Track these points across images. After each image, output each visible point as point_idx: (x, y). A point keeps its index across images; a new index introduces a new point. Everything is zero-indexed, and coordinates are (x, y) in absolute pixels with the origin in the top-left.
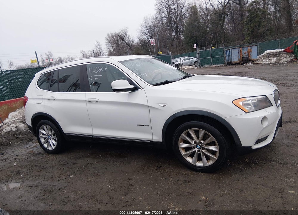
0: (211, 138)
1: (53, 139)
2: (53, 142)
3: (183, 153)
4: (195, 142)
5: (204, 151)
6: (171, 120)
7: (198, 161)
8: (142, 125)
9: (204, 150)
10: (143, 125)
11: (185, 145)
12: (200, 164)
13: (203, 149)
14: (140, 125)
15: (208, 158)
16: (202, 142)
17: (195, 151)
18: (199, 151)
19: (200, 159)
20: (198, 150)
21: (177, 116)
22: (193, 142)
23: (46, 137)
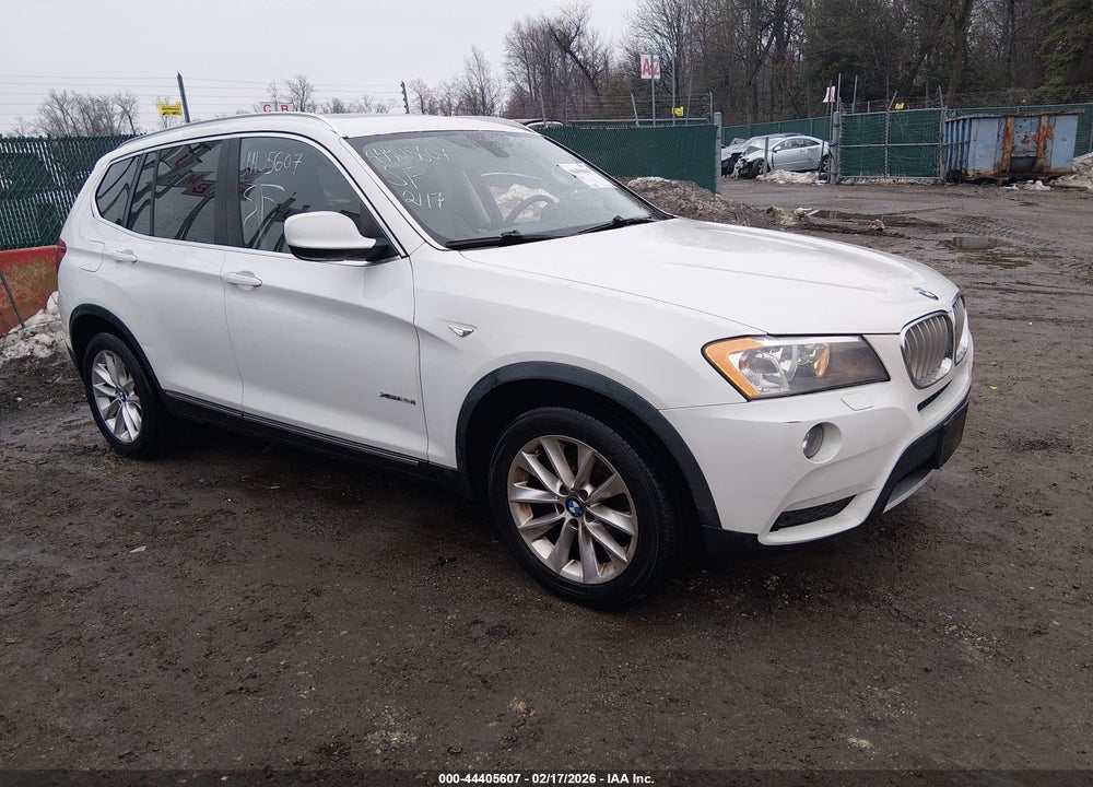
0: (616, 483)
1: (133, 405)
2: (131, 415)
3: (524, 520)
4: (563, 489)
5: (590, 525)
6: (481, 393)
7: (570, 559)
8: (394, 398)
9: (592, 523)
10: (399, 399)
11: (532, 494)
12: (572, 572)
13: (591, 518)
14: (387, 396)
15: (603, 556)
16: (588, 489)
17: (563, 520)
18: (574, 522)
19: (575, 555)
20: (571, 517)
21: (503, 378)
22: (559, 485)
23: (113, 394)
